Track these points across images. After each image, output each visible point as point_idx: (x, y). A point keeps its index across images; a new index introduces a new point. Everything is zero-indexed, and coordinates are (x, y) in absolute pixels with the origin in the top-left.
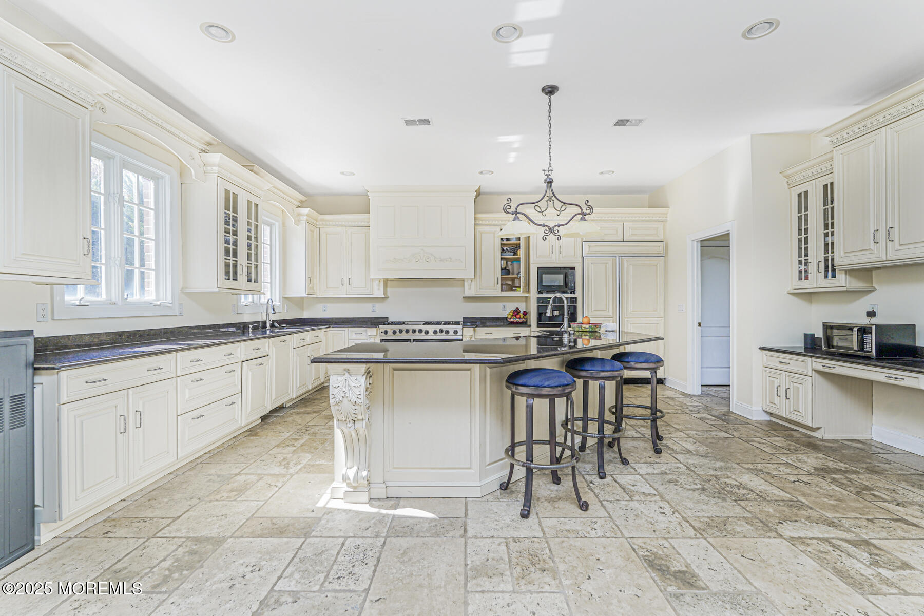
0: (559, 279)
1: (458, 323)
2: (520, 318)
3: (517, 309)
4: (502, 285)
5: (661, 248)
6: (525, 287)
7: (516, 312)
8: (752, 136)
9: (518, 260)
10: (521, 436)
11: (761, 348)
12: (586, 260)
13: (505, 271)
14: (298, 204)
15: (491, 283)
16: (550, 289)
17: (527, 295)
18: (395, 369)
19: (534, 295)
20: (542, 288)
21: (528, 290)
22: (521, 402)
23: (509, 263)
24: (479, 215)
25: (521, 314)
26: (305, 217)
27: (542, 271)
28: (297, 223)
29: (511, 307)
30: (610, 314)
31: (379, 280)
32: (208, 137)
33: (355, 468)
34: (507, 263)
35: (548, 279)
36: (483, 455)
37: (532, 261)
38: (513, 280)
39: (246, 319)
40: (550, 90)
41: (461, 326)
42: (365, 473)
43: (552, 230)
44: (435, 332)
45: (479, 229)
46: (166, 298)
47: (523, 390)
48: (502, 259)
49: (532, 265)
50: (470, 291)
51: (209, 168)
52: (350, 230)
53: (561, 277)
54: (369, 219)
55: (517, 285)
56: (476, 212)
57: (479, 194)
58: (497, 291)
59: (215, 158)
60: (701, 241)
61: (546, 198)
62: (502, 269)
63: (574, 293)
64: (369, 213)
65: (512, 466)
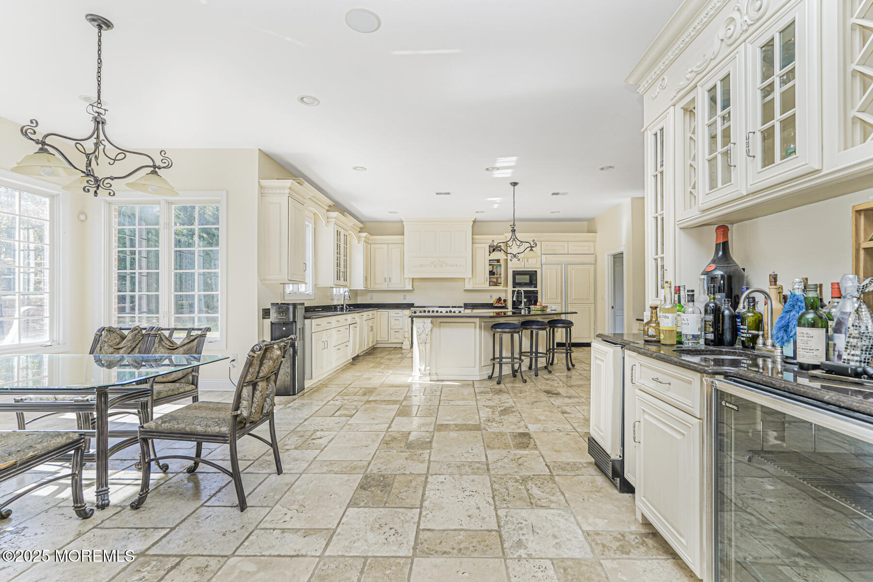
0: (526, 279)
1: (461, 307)
2: (501, 304)
3: (500, 298)
4: (490, 282)
5: (592, 259)
6: (504, 283)
7: (499, 299)
8: (632, 199)
9: (500, 265)
10: (497, 355)
11: (637, 320)
12: (544, 266)
13: (492, 273)
14: (359, 230)
15: (482, 280)
16: (521, 285)
17: (506, 288)
18: (441, 322)
19: (510, 288)
20: (515, 284)
21: (507, 285)
22: (497, 336)
23: (495, 267)
24: (475, 237)
25: (502, 301)
26: (364, 239)
27: (516, 273)
28: (359, 241)
29: (495, 296)
30: (559, 301)
31: (409, 278)
32: (331, 203)
33: (424, 366)
34: (493, 267)
35: (519, 279)
36: (480, 362)
37: (509, 267)
38: (497, 279)
39: (335, 303)
40: (515, 184)
41: (463, 309)
42: (428, 368)
43: (515, 256)
44: (447, 312)
45: (476, 245)
46: (310, 291)
47: (498, 330)
48: (490, 265)
49: (509, 270)
50: (469, 286)
51: (330, 220)
52: (391, 246)
53: (528, 277)
54: (404, 239)
55: (499, 282)
56: (472, 235)
57: (474, 222)
58: (486, 286)
59: (335, 214)
60: (614, 255)
61: (512, 240)
62: (490, 272)
63: (536, 287)
64: (404, 235)
65: (494, 364)
